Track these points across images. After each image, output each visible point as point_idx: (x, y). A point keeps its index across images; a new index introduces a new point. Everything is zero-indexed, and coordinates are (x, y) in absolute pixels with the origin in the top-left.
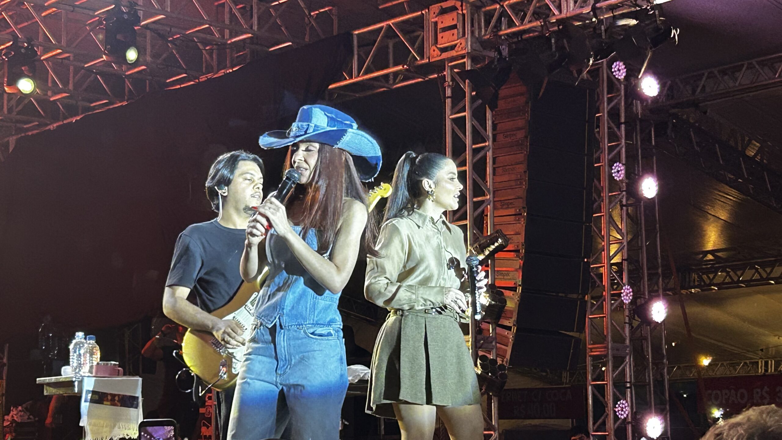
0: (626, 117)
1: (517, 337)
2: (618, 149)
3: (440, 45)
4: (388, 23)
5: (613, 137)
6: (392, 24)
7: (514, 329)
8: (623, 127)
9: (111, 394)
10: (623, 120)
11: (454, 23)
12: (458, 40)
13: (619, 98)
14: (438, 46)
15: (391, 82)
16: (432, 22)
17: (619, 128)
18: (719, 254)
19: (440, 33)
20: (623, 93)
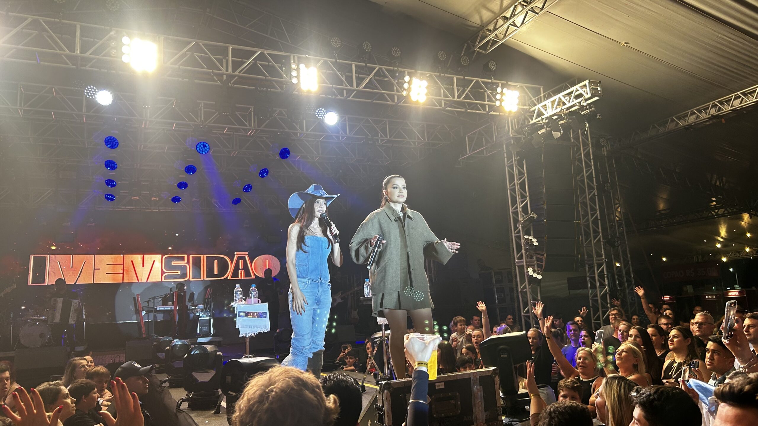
0: (593, 156)
1: (546, 259)
2: (590, 172)
5: (588, 166)
7: (545, 256)
8: (592, 160)
9: (252, 312)
10: (592, 158)
13: (588, 149)
15: (485, 154)
17: (591, 162)
18: (662, 212)
20: (590, 146)
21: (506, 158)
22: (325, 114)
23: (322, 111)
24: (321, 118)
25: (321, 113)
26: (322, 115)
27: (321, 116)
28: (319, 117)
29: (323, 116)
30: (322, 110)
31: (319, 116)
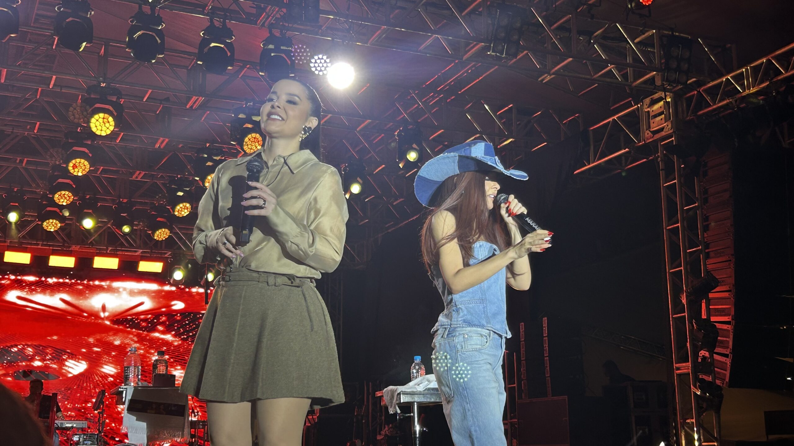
1: (733, 363)
3: (653, 129)
4: (613, 118)
6: (617, 118)
7: (731, 357)
11: (662, 110)
12: (665, 123)
14: (652, 130)
15: (623, 165)
16: (645, 112)
19: (652, 119)
21: (662, 174)
22: (327, 66)
23: (323, 61)
24: (321, 73)
25: (321, 65)
26: (323, 69)
27: (321, 71)
28: (317, 72)
29: (325, 69)
30: (322, 59)
31: (316, 70)
